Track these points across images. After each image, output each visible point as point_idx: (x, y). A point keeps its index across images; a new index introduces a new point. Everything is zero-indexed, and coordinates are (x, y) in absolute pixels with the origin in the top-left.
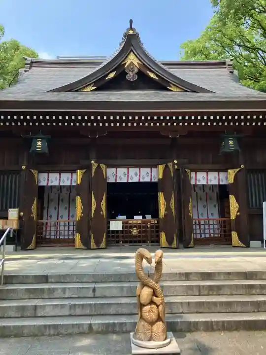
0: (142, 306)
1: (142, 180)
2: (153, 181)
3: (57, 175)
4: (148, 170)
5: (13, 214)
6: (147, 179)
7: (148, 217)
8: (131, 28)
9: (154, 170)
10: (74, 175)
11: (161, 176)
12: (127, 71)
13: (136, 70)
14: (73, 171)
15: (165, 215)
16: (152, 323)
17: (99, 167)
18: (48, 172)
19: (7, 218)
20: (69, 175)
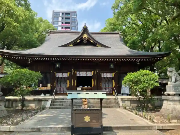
0: (83, 102)
1: (87, 76)
2: (90, 76)
3: (62, 74)
4: (89, 72)
5: (49, 85)
6: (89, 75)
7: (89, 86)
8: (85, 26)
9: (91, 72)
10: (67, 74)
11: (93, 74)
12: (83, 40)
13: (86, 40)
14: (66, 73)
15: (94, 86)
16: (85, 105)
17: (74, 72)
18: (59, 73)
19: (47, 86)
20: (65, 74)
